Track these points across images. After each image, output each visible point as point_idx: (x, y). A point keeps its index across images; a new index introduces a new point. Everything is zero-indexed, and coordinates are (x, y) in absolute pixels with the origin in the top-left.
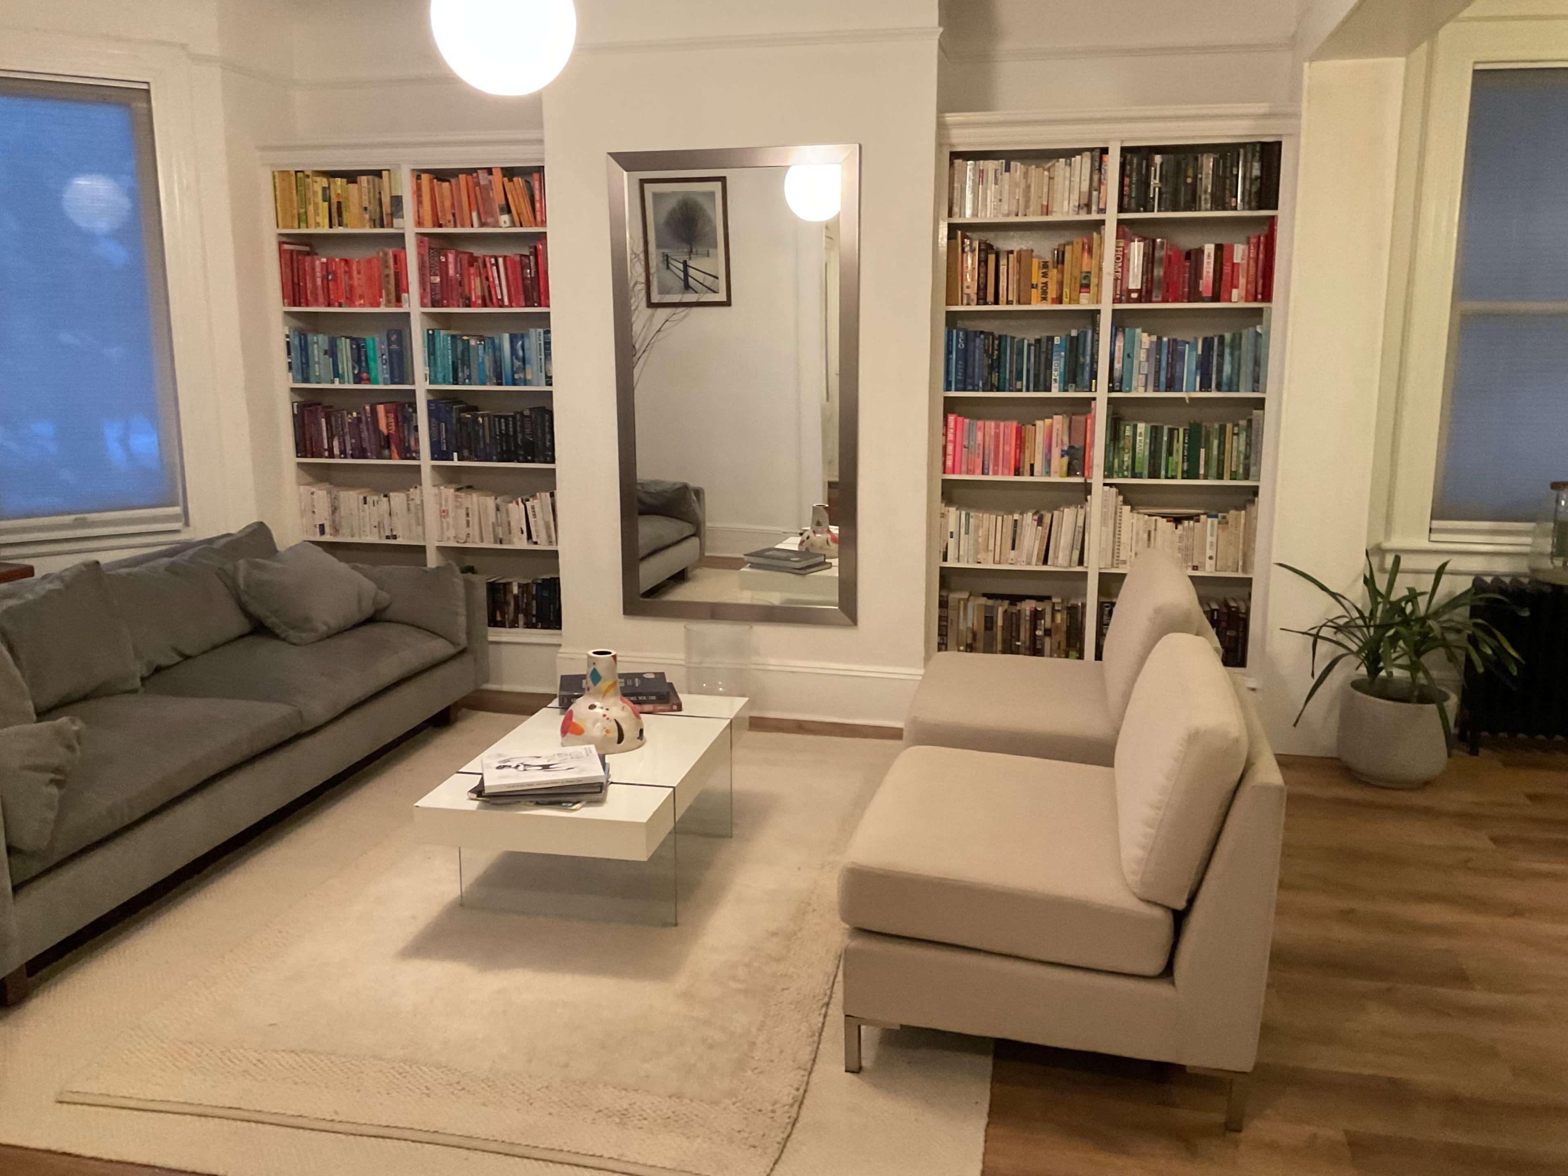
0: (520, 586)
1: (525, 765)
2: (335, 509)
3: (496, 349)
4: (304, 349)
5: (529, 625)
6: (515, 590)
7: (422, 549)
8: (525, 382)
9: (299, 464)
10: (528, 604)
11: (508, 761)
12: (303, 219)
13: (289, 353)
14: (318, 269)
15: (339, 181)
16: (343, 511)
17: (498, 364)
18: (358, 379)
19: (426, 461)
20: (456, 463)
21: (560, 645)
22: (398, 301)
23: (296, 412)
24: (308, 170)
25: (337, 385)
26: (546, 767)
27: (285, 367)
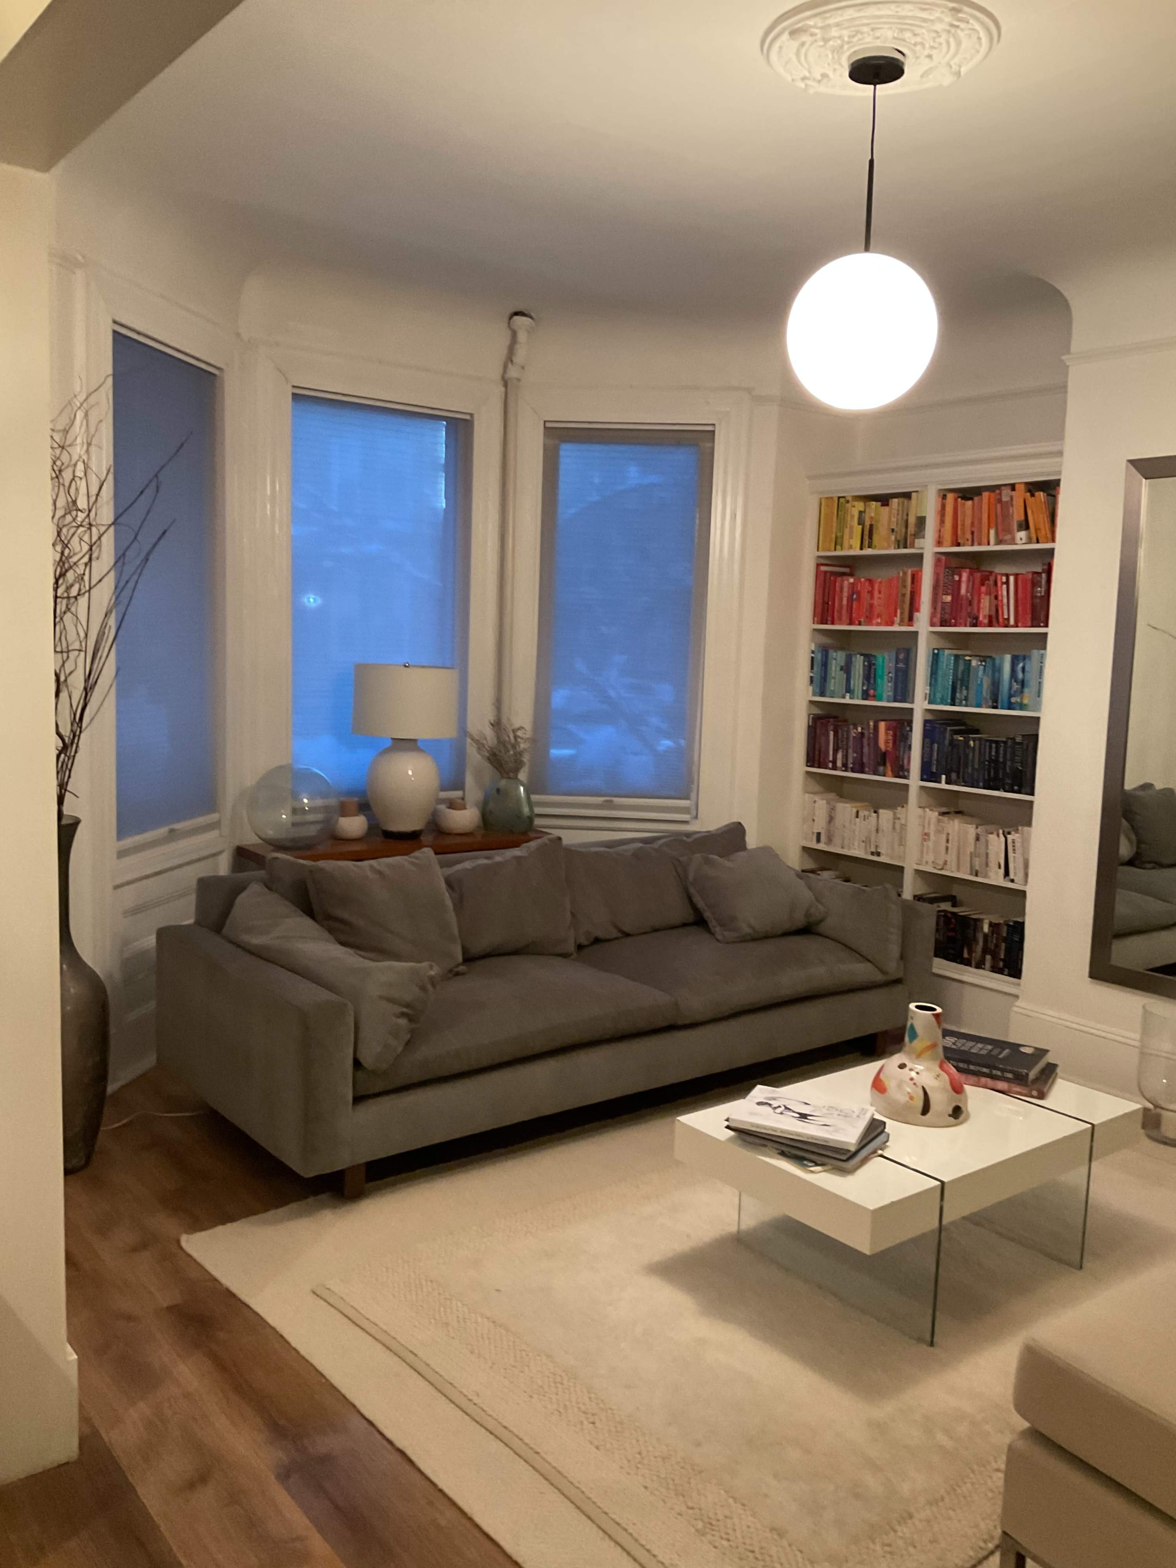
0: (991, 925)
1: (786, 1108)
2: (831, 819)
3: (997, 670)
4: (825, 665)
5: (995, 969)
6: (986, 929)
7: (901, 869)
8: (1022, 707)
9: (808, 773)
10: (997, 946)
11: (774, 1099)
12: (838, 542)
13: (812, 668)
14: (846, 589)
15: (874, 504)
16: (838, 821)
17: (996, 685)
18: (866, 695)
19: (914, 780)
20: (943, 785)
21: (1017, 997)
22: (911, 619)
23: (810, 724)
24: (849, 495)
25: (847, 700)
26: (803, 1116)
27: (807, 680)
